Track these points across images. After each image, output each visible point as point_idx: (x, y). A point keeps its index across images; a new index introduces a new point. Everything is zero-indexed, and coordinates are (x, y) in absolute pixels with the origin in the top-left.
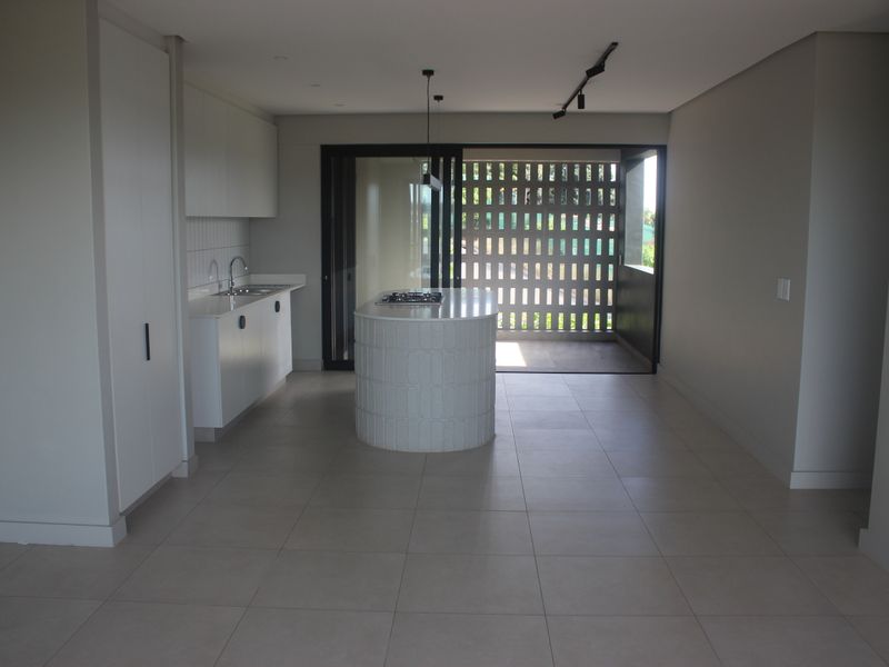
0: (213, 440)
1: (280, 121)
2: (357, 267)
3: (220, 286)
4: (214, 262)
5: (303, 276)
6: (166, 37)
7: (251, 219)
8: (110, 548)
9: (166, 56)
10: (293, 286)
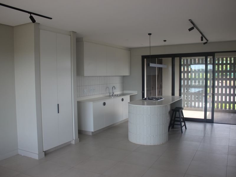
0: (91, 135)
1: (130, 50)
2: (163, 89)
3: (110, 94)
4: (108, 87)
5: (137, 91)
6: (70, 32)
7: (124, 76)
8: (37, 160)
9: (70, 36)
10: (131, 94)
